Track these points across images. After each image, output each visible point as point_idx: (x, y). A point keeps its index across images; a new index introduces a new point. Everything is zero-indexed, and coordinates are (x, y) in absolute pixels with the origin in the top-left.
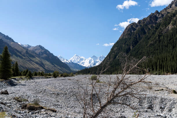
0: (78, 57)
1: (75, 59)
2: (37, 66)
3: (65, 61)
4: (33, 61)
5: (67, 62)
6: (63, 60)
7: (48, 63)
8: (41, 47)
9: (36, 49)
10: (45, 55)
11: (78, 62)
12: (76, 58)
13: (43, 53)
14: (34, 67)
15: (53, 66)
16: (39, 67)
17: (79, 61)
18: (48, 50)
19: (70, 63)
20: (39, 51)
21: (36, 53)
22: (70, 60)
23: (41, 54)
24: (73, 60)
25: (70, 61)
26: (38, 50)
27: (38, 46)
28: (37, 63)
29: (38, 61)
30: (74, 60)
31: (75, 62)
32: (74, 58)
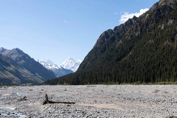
0: (73, 61)
1: (68, 63)
2: (12, 76)
3: (54, 66)
4: (7, 70)
5: (57, 67)
6: (50, 66)
7: (26, 71)
8: (18, 51)
9: (12, 54)
10: (23, 61)
11: (73, 68)
12: (70, 62)
13: (20, 59)
14: (7, 77)
15: (33, 74)
16: (14, 77)
17: (73, 66)
18: (27, 54)
19: (60, 69)
20: (16, 56)
21: (11, 60)
22: (61, 65)
23: (18, 60)
24: (66, 65)
25: (59, 67)
26: (14, 54)
27: (14, 49)
28: (11, 72)
29: (12, 70)
30: (68, 65)
31: (68, 68)
32: (66, 62)
